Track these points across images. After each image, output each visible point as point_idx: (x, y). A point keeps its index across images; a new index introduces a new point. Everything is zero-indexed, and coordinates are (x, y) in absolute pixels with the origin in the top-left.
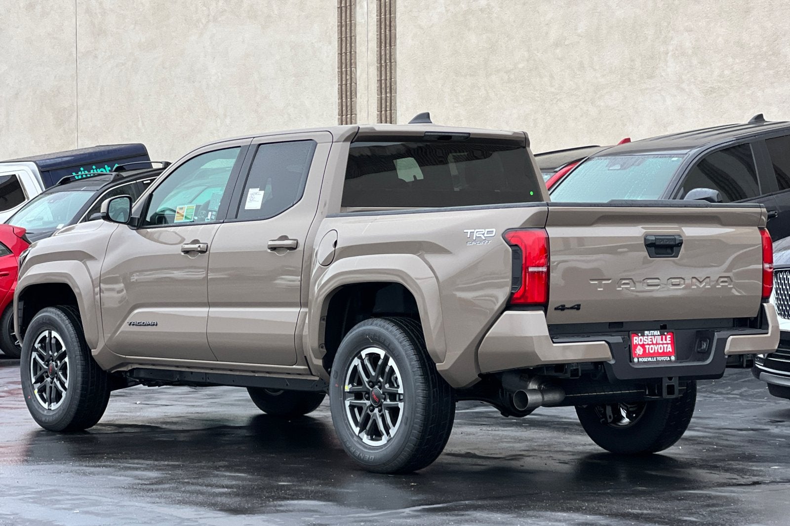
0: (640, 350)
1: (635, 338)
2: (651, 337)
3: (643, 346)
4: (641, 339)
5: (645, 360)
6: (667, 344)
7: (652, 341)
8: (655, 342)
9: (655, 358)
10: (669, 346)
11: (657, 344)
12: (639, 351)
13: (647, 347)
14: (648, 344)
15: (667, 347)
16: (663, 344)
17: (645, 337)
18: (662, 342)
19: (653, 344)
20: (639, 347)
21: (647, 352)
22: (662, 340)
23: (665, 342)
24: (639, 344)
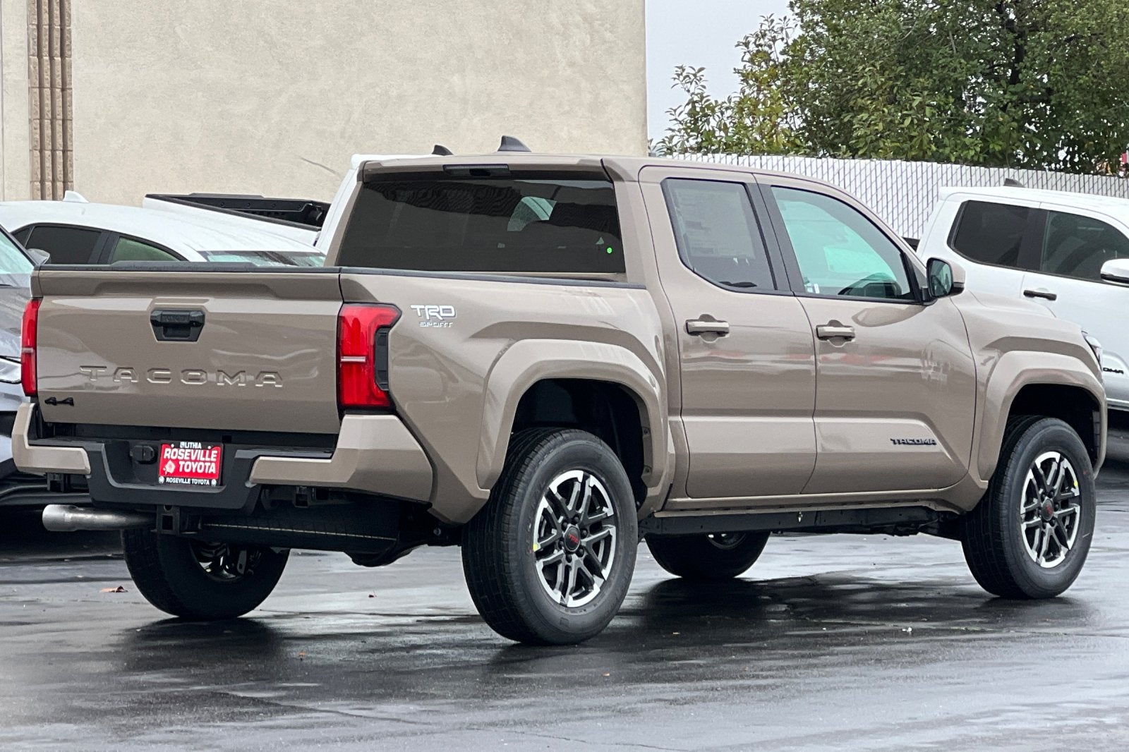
0: (170, 466)
1: (167, 450)
2: (189, 451)
3: (176, 462)
4: (175, 453)
5: (175, 480)
6: (211, 462)
7: (190, 456)
8: (193, 458)
9: (189, 480)
10: (213, 465)
11: (195, 461)
12: (170, 468)
13: (181, 463)
14: (184, 460)
15: (209, 467)
16: (204, 462)
17: (181, 450)
18: (203, 459)
19: (191, 460)
20: (170, 462)
21: (181, 470)
22: (204, 456)
23: (207, 459)
24: (171, 459)
